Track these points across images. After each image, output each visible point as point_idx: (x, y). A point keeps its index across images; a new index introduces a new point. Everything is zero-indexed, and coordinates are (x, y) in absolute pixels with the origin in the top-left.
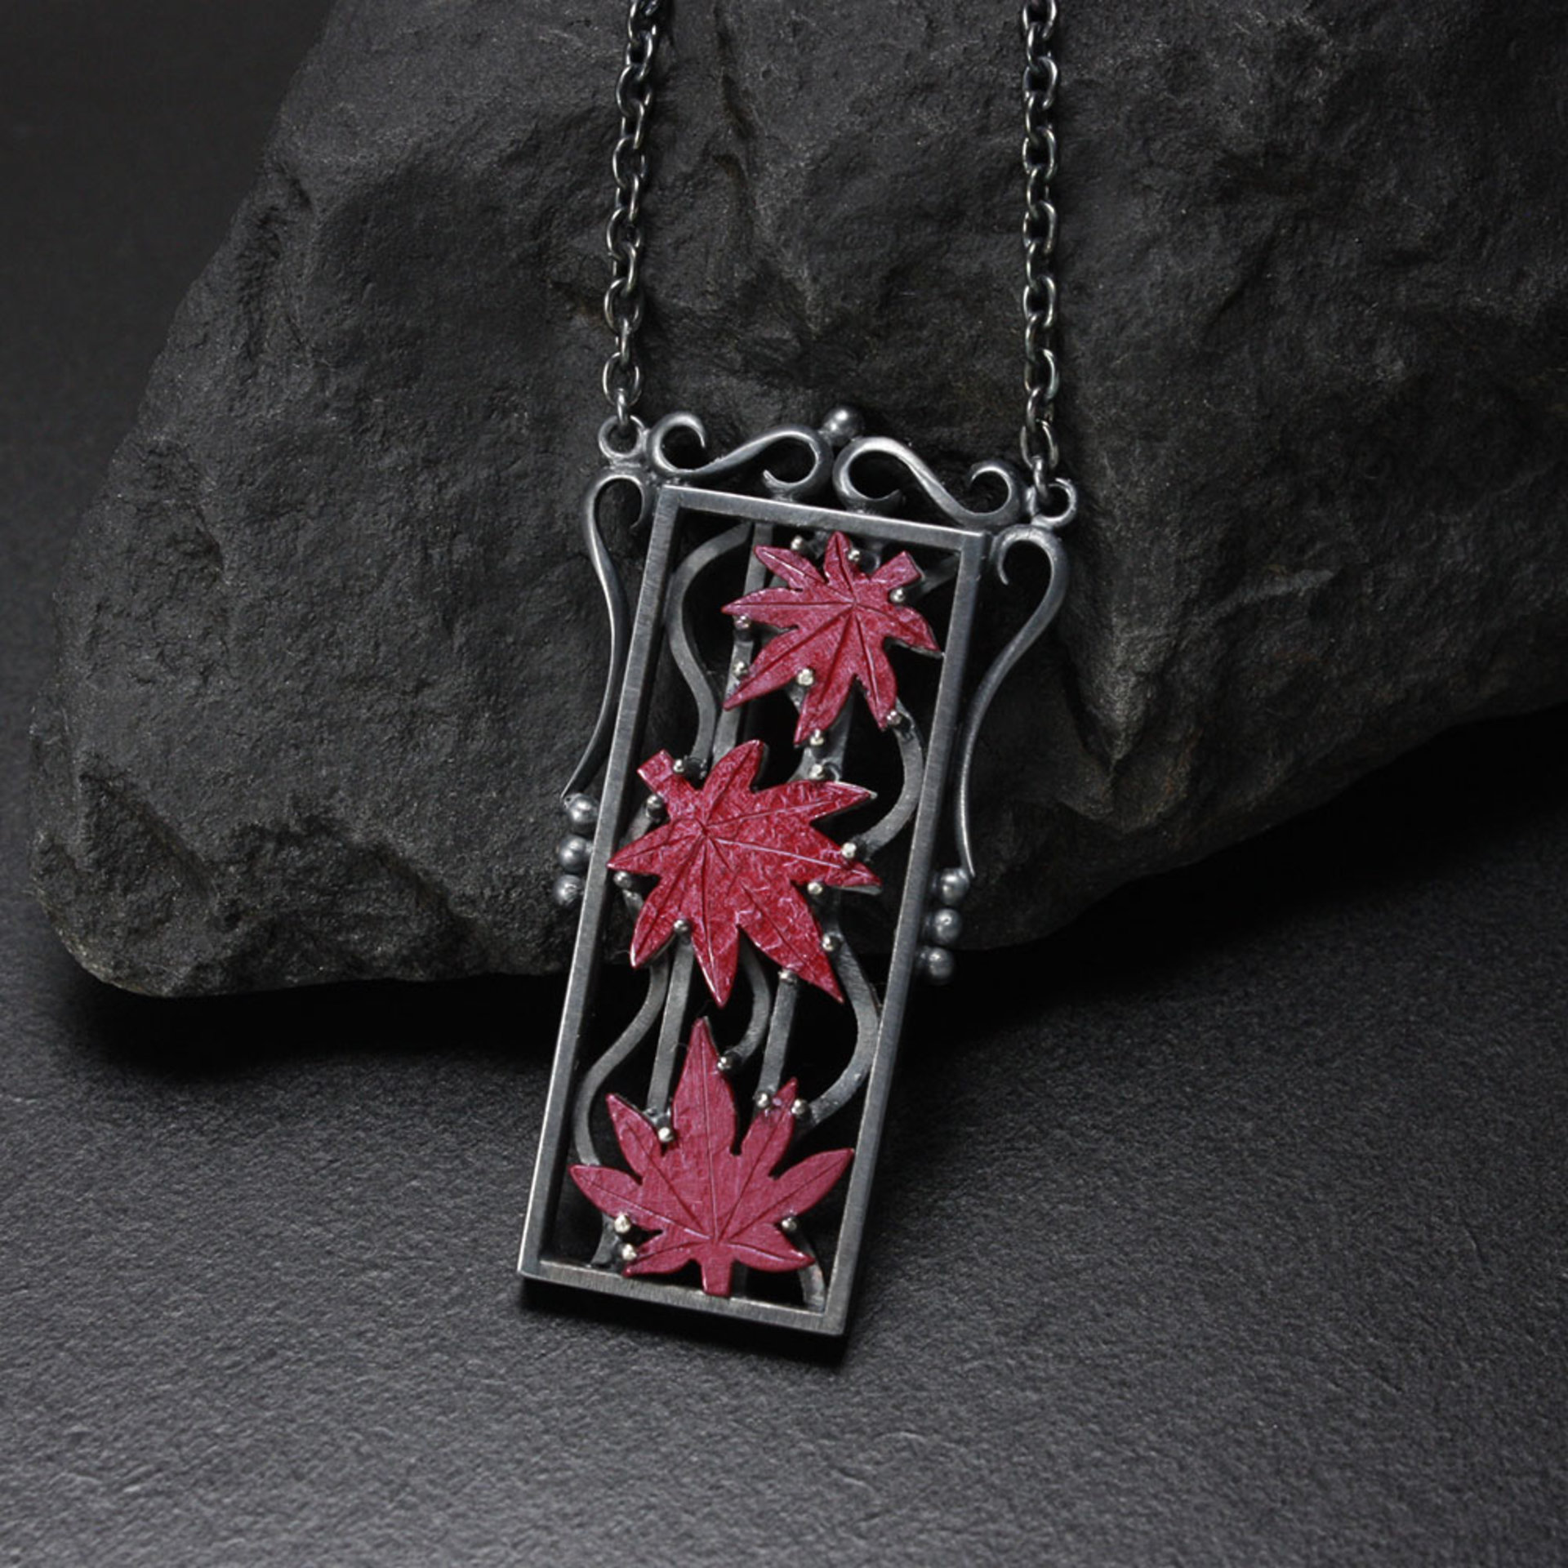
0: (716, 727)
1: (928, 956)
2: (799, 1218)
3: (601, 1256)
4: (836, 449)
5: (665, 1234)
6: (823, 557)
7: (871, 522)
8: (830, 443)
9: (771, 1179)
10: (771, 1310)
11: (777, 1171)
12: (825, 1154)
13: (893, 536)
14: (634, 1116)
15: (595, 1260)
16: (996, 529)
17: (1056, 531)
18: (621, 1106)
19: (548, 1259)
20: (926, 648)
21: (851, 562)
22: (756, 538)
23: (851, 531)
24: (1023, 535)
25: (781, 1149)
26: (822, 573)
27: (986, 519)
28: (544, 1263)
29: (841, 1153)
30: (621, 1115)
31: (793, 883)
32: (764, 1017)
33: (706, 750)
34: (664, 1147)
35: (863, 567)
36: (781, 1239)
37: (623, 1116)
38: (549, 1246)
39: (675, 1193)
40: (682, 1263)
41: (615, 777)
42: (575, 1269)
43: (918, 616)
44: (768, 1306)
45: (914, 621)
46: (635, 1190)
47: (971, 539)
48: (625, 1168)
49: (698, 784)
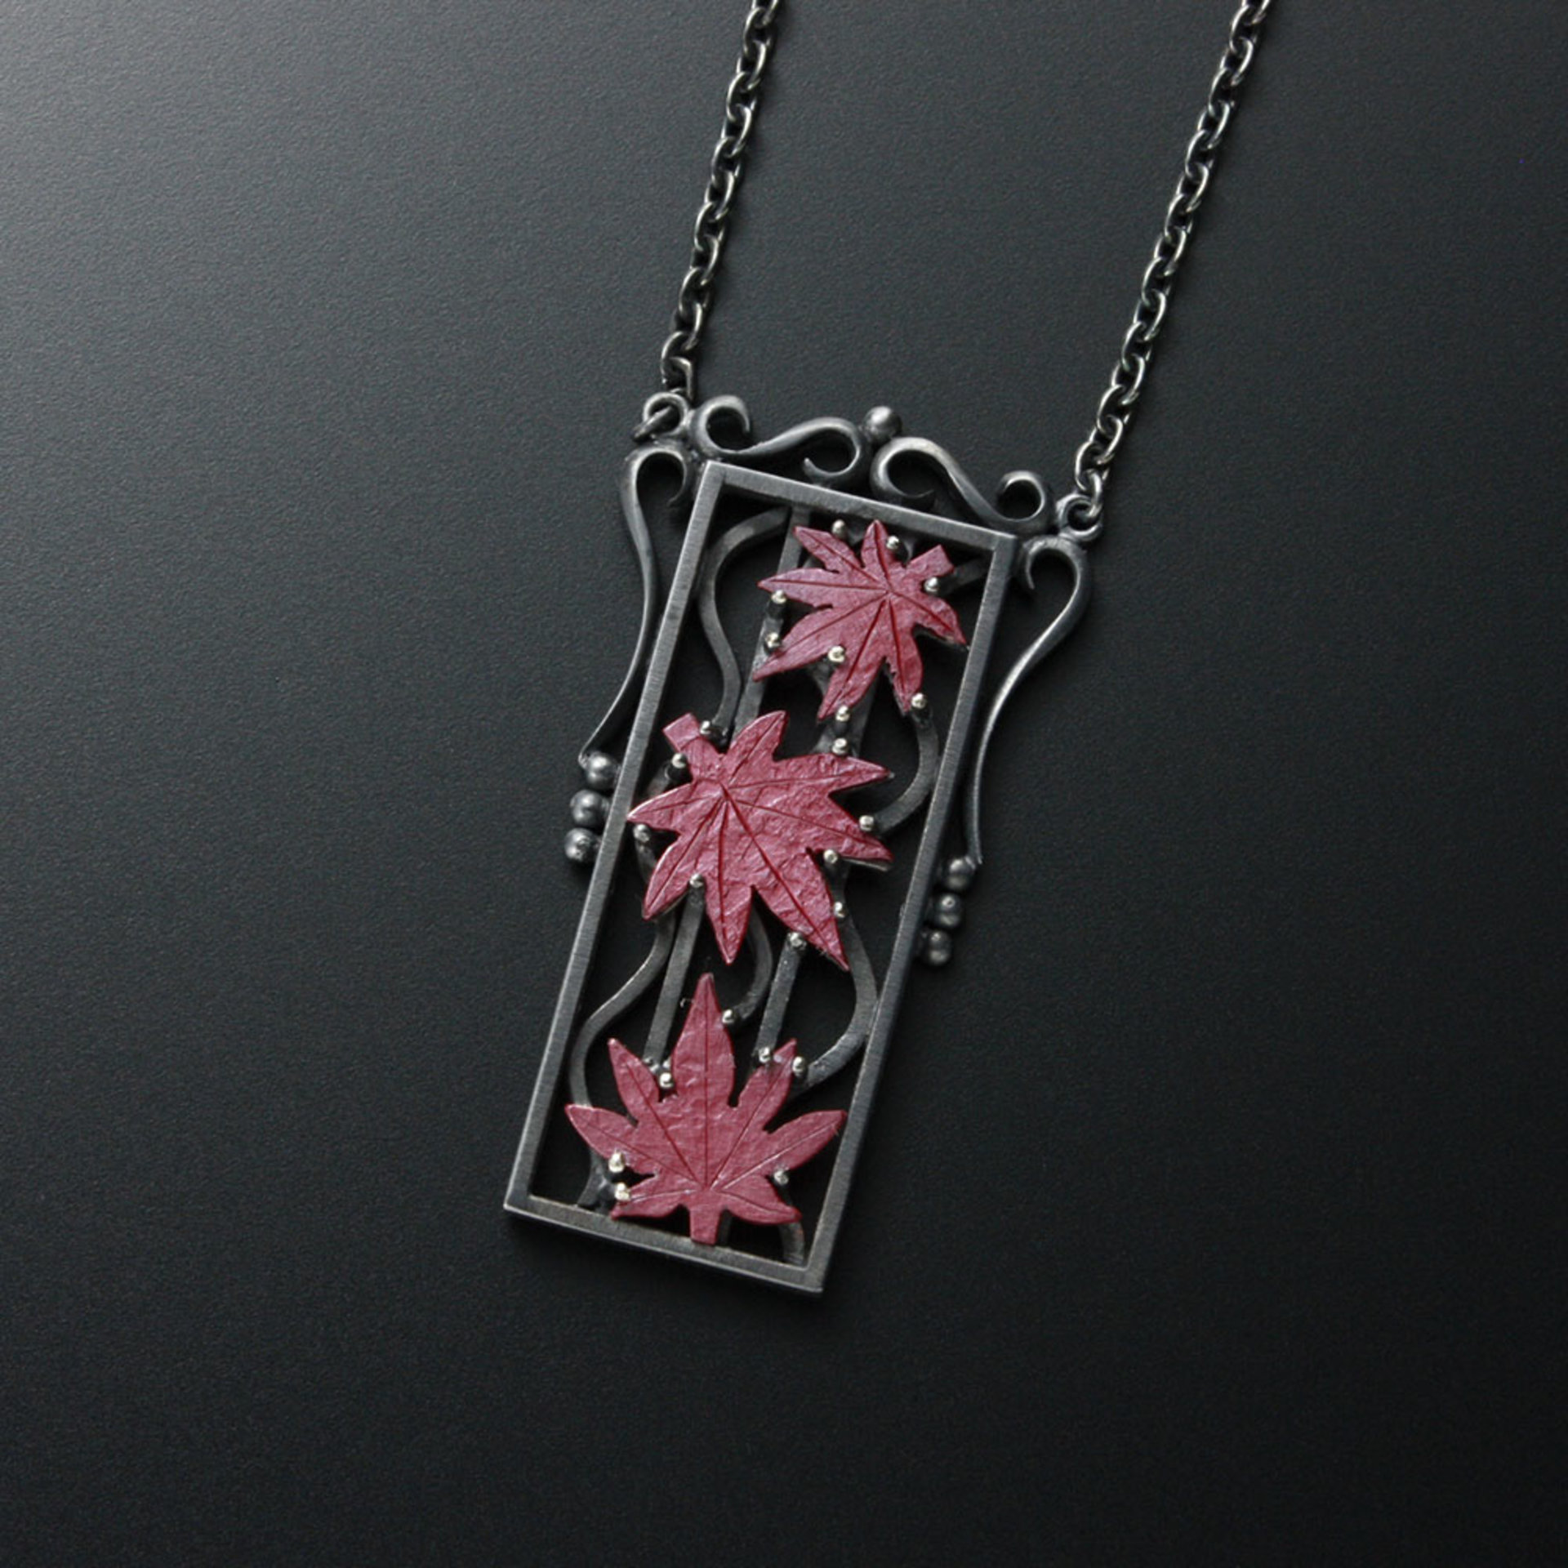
0: (740, 698)
1: (929, 937)
2: (790, 1173)
3: (586, 1196)
4: (875, 446)
5: (656, 1178)
6: (861, 543)
7: (909, 515)
8: (870, 440)
9: (765, 1134)
10: (754, 1262)
11: (771, 1125)
12: (820, 1114)
13: (930, 530)
14: (634, 1062)
15: (580, 1201)
16: (1024, 536)
17: (1081, 544)
18: (622, 1050)
19: (536, 1194)
20: (954, 638)
21: (889, 550)
22: (794, 519)
23: (889, 521)
24: (1052, 542)
25: (777, 1105)
26: (858, 557)
27: (1017, 525)
28: (533, 1198)
29: (835, 1115)
30: (622, 1059)
31: (809, 850)
32: (766, 979)
33: (729, 719)
34: (663, 1093)
35: (900, 557)
36: (771, 1192)
37: (623, 1062)
38: (540, 1183)
39: (670, 1139)
40: (672, 1207)
41: (639, 735)
42: (562, 1206)
43: (949, 608)
44: (752, 1257)
45: (944, 612)
46: (630, 1132)
47: (1002, 540)
48: (622, 1110)
49: (723, 749)
